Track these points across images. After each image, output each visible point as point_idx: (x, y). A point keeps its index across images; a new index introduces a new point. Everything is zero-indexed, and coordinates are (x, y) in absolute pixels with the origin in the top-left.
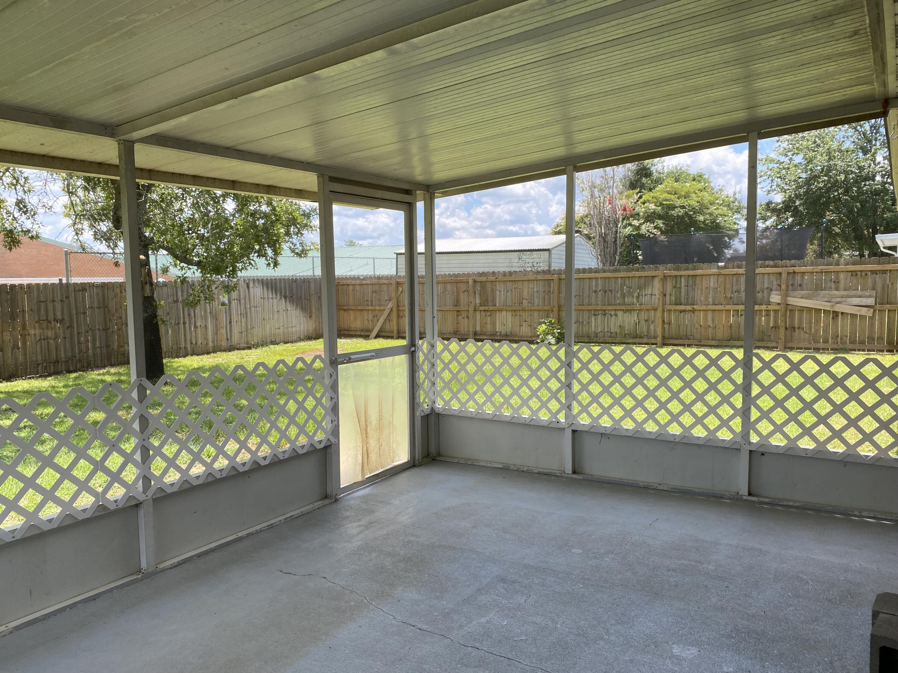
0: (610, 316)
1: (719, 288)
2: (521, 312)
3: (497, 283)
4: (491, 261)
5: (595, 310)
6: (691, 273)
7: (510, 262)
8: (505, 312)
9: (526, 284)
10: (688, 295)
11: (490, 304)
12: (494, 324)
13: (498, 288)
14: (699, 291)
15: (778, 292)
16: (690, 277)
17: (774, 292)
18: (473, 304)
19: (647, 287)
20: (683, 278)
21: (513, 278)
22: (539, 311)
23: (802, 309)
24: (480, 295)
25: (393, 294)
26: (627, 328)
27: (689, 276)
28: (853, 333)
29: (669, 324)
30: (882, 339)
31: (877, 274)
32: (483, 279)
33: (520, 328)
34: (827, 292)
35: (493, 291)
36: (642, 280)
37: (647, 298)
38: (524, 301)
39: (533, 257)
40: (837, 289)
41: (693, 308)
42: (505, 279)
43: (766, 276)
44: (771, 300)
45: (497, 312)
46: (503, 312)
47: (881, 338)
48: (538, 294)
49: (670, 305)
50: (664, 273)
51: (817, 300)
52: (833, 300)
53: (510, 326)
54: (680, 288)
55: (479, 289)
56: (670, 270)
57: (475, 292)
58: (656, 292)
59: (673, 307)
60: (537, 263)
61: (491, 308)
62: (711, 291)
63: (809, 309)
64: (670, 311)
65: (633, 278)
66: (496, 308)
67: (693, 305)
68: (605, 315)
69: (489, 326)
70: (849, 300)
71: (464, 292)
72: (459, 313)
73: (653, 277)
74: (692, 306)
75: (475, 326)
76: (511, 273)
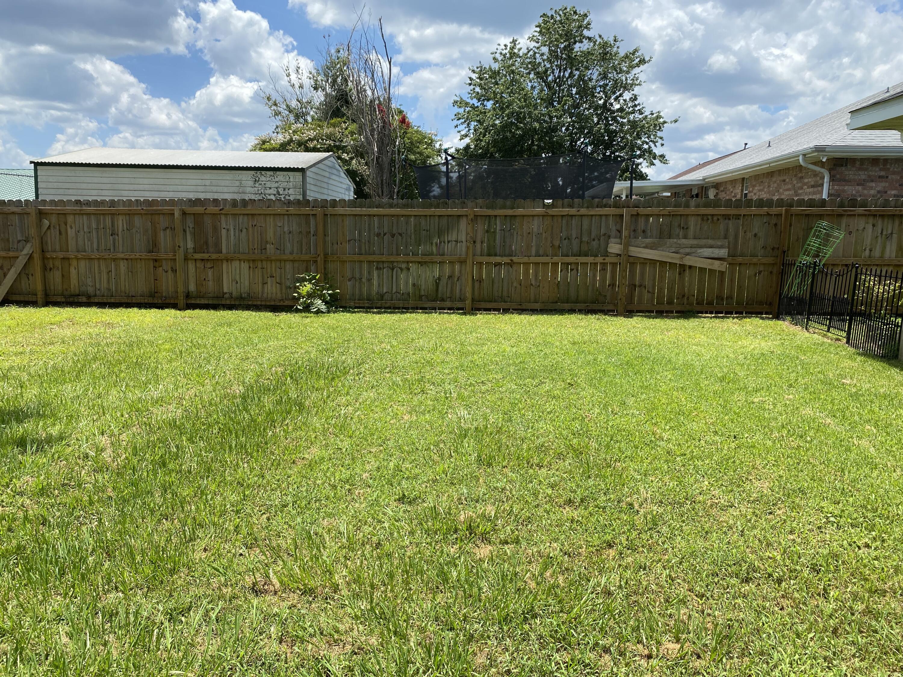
0: (399, 270)
1: (544, 234)
2: (264, 263)
3: (223, 217)
4: (208, 183)
5: (378, 262)
6: (509, 212)
7: (240, 186)
8: (238, 262)
9: (270, 220)
10: (504, 242)
11: (211, 250)
12: (219, 280)
13: (224, 225)
14: (519, 237)
15: (618, 240)
16: (508, 218)
17: (612, 240)
18: (182, 249)
19: (450, 231)
20: (498, 218)
21: (249, 209)
22: (293, 261)
23: (645, 262)
24: (194, 234)
25: (33, 231)
26: (423, 287)
27: (506, 216)
28: (701, 291)
29: (480, 282)
30: (732, 298)
31: (729, 219)
32: (199, 209)
33: (263, 287)
34: (675, 240)
35: (216, 229)
36: (444, 221)
37: (452, 245)
38: (268, 246)
39: (277, 180)
40: (685, 237)
41: (511, 260)
42: (236, 211)
43: (604, 218)
44: (610, 250)
45: (225, 262)
46: (233, 263)
47: (730, 297)
48: (291, 235)
49: (481, 256)
50: (474, 212)
51: (663, 251)
52: (681, 251)
53: (247, 283)
54: (495, 232)
55: (191, 226)
56: (481, 208)
57: (185, 231)
58: (463, 237)
59: (485, 259)
60: (284, 190)
61: (214, 256)
62: (534, 237)
63: (653, 262)
64: (481, 264)
65: (432, 218)
66: (222, 256)
67: (511, 256)
68: (393, 269)
69: (211, 283)
70: (700, 251)
71: (165, 229)
72: (157, 264)
73: (459, 216)
74: (510, 258)
75: (186, 283)
76: (245, 203)
